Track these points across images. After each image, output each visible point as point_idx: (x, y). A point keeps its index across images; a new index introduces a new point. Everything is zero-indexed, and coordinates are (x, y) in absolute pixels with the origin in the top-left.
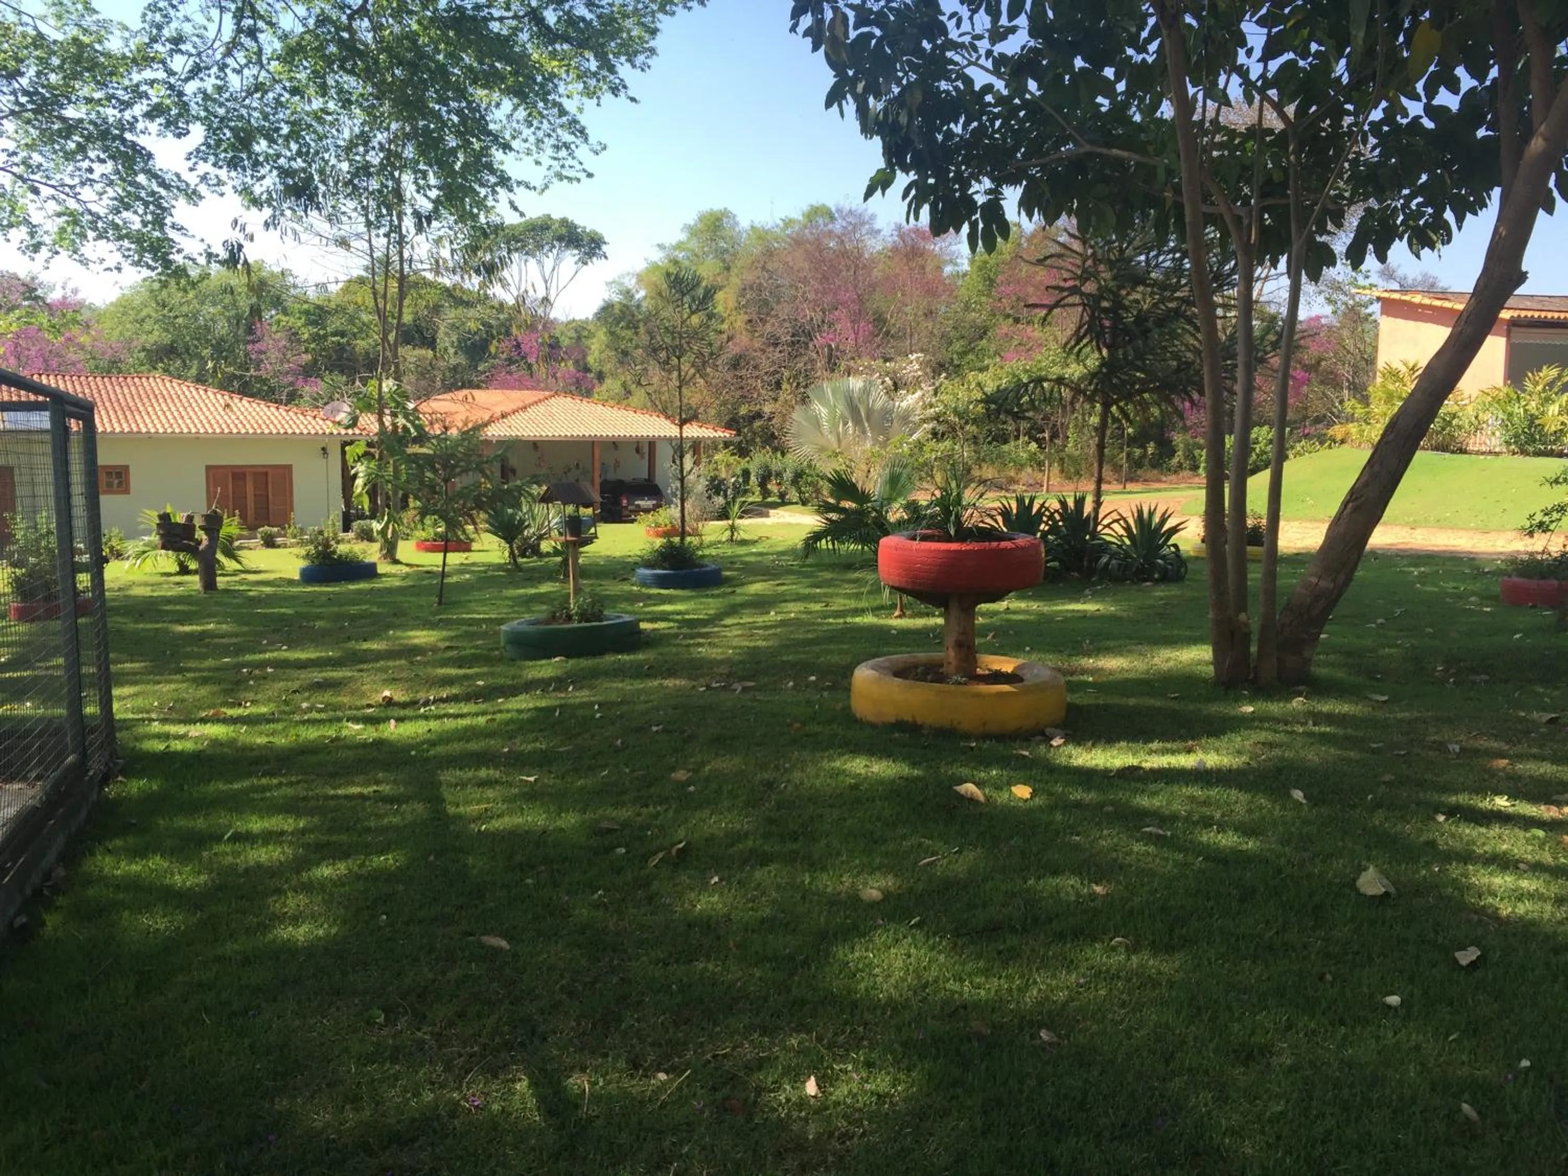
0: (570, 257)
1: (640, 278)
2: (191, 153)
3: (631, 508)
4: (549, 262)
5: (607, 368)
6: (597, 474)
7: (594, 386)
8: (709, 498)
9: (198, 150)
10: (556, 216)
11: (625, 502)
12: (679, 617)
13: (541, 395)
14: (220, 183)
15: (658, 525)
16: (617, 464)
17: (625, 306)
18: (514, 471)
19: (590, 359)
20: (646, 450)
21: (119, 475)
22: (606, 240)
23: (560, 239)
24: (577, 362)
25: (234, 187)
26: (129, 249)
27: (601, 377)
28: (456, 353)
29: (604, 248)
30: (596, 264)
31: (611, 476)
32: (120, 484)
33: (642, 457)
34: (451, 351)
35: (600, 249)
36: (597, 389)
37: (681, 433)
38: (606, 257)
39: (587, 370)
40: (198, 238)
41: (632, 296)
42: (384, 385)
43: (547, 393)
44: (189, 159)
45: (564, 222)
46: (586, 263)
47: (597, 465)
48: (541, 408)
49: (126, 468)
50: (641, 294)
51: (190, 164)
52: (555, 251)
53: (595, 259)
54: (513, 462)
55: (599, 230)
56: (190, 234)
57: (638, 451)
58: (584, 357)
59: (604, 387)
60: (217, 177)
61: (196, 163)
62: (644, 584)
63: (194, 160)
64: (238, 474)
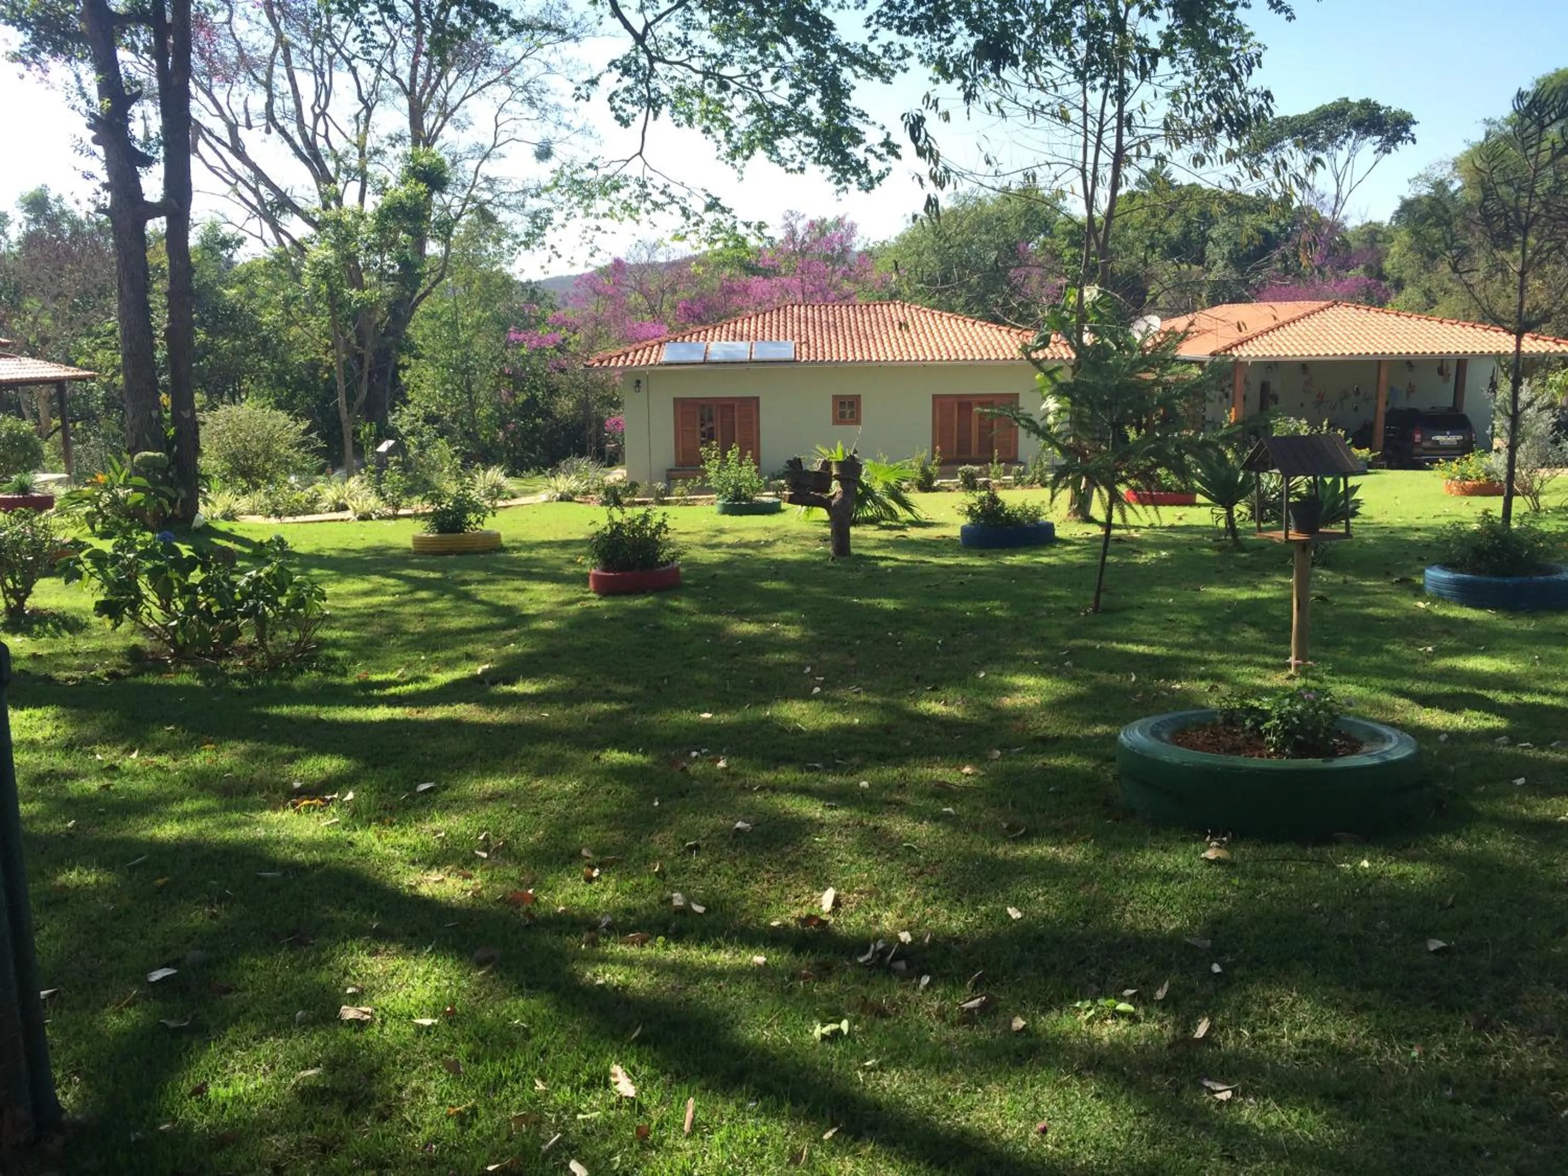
0: (1369, 145)
1: (1456, 165)
2: (870, 18)
3: (1426, 444)
4: (1342, 155)
5: (1407, 274)
6: (1382, 401)
7: (1389, 295)
8: (1556, 441)
9: (879, 14)
10: (1354, 99)
11: (1418, 437)
12: (1505, 698)
13: (1316, 305)
14: (907, 54)
15: (1465, 477)
16: (1411, 389)
17: (1434, 199)
18: (1275, 399)
19: (1387, 265)
20: (1453, 371)
21: (851, 404)
22: (1416, 118)
23: (1357, 125)
24: (1368, 269)
25: (920, 56)
26: (808, 145)
27: (1399, 285)
28: (1226, 266)
29: (1413, 129)
30: (1403, 149)
31: (1402, 404)
32: (852, 413)
33: (1447, 380)
34: (1220, 264)
35: (1407, 130)
36: (1393, 300)
37: (1518, 345)
38: (1414, 141)
39: (1382, 277)
40: (879, 124)
41: (1445, 189)
42: (1086, 294)
43: (1323, 304)
44: (868, 26)
45: (1365, 104)
46: (1389, 152)
47: (1384, 390)
48: (1315, 320)
49: (858, 398)
50: (1458, 184)
51: (869, 32)
52: (1350, 141)
53: (1399, 143)
54: (1276, 386)
55: (1407, 109)
56: (870, 120)
57: (1441, 371)
58: (1379, 261)
59: (1403, 297)
60: (902, 46)
61: (876, 31)
62: (1439, 597)
63: (874, 27)
64: (964, 404)
